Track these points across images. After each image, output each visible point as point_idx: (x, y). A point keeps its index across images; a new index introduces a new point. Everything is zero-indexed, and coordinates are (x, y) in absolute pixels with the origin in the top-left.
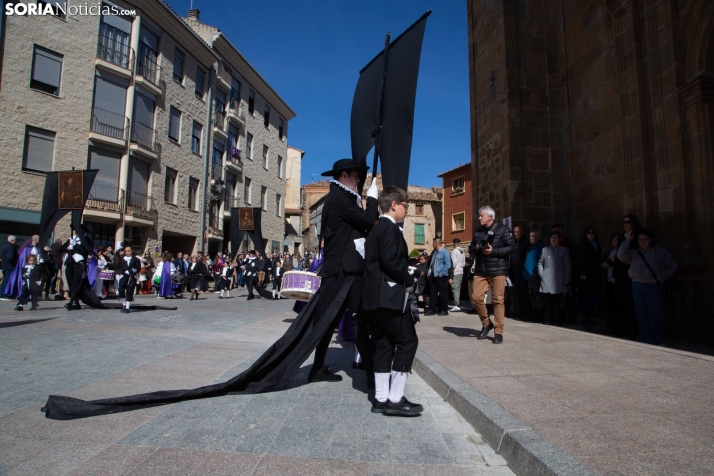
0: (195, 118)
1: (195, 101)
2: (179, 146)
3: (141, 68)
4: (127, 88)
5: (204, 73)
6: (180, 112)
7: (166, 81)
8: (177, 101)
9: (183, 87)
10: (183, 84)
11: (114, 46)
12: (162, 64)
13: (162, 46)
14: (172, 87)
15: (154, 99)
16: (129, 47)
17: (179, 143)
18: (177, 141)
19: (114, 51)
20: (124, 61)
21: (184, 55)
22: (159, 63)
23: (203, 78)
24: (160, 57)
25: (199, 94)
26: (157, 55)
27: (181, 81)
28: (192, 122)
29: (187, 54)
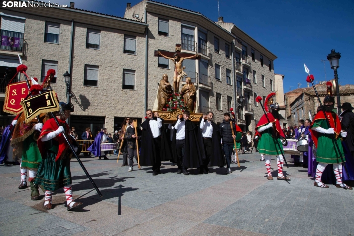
0: (227, 68)
1: (226, 60)
2: (221, 82)
3: (200, 49)
5: (229, 45)
6: (220, 66)
7: (212, 53)
8: (218, 61)
9: (220, 54)
11: (188, 42)
12: (209, 46)
13: (208, 38)
14: (215, 55)
15: (207, 62)
16: (194, 41)
17: (221, 80)
18: (219, 80)
19: (188, 45)
20: (193, 48)
21: (218, 39)
22: (208, 45)
23: (228, 48)
24: (208, 43)
25: (227, 56)
26: (206, 43)
27: (218, 52)
28: (225, 70)
29: (220, 39)
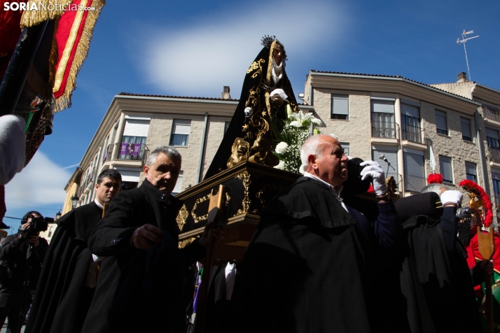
0: (467, 159)
1: (464, 145)
2: (454, 186)
3: (405, 133)
4: (397, 152)
5: (470, 120)
6: (451, 158)
7: (431, 137)
8: (445, 150)
9: (449, 138)
10: (449, 135)
11: (384, 125)
12: (426, 128)
13: (422, 113)
14: (439, 140)
15: (422, 154)
16: (395, 123)
17: (454, 183)
18: (451, 182)
19: (384, 129)
20: (393, 133)
21: (445, 113)
22: (422, 127)
23: (470, 125)
24: (423, 121)
25: (467, 139)
26: (420, 122)
27: (447, 134)
28: (464, 163)
29: (448, 111)
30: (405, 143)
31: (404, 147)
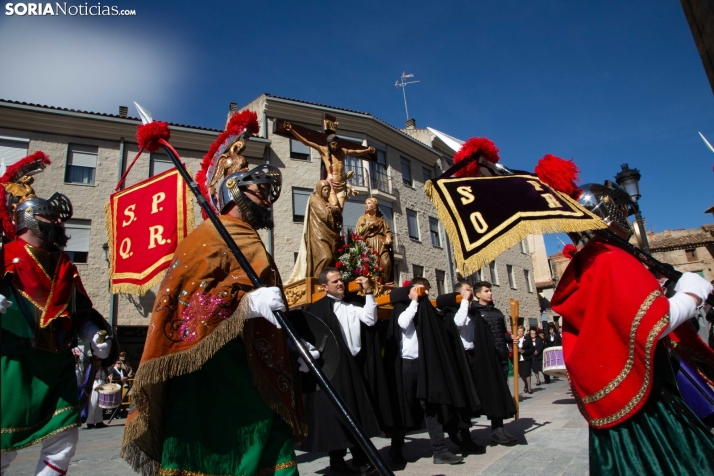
0: (430, 214)
2: (420, 243)
3: (375, 182)
5: (430, 171)
6: (416, 212)
7: (398, 188)
8: (411, 203)
9: (414, 189)
10: (414, 187)
12: (392, 176)
13: (388, 160)
14: (405, 192)
15: (390, 206)
16: (362, 168)
17: (420, 240)
18: (417, 239)
20: (360, 181)
21: (409, 161)
22: (389, 174)
24: (389, 169)
26: (386, 169)
27: (411, 184)
28: (428, 219)
29: (412, 160)
30: (375, 192)
31: (375, 196)
